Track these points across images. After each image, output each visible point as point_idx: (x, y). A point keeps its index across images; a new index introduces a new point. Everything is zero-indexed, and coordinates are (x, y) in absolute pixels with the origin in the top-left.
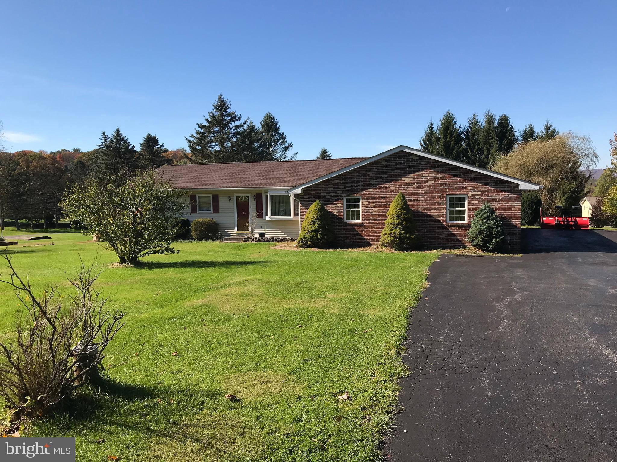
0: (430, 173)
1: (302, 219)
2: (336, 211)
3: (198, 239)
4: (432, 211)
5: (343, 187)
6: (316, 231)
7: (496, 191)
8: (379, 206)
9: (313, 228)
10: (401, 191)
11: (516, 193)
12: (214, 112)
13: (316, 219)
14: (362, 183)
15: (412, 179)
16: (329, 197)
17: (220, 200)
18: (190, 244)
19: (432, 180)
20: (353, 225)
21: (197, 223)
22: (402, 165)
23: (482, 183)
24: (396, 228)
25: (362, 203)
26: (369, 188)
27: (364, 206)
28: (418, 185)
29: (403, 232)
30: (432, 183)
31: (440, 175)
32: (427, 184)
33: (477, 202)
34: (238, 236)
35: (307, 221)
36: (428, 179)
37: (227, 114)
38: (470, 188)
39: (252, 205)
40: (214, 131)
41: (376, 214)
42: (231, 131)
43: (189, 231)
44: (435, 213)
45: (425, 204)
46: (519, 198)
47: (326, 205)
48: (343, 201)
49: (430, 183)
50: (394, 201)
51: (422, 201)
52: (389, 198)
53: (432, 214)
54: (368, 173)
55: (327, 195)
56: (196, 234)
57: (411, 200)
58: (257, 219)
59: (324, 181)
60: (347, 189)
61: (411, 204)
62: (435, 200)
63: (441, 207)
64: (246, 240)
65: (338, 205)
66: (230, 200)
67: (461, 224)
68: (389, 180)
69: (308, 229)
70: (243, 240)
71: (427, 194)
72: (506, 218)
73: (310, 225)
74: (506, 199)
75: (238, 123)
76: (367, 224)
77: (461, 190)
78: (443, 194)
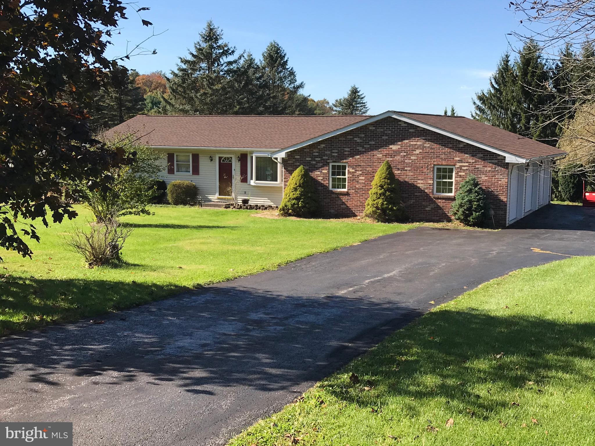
0: (418, 141)
1: (286, 185)
2: (321, 178)
3: (174, 204)
4: (419, 181)
5: (329, 152)
6: (297, 199)
7: (484, 163)
8: (366, 174)
9: (295, 196)
10: (388, 159)
11: (504, 165)
12: (201, 42)
13: (298, 186)
14: (349, 149)
15: (399, 147)
16: (314, 162)
17: (200, 160)
18: (166, 209)
19: (420, 149)
20: (338, 194)
21: (174, 185)
22: (390, 132)
23: (470, 153)
24: (379, 198)
25: (348, 170)
26: (356, 155)
27: (350, 174)
28: (405, 154)
29: (386, 203)
30: (420, 152)
31: (428, 144)
32: (414, 152)
33: (464, 174)
34: (219, 202)
35: (289, 188)
36: (415, 148)
37: (217, 46)
38: (457, 159)
39: (236, 167)
40: (201, 67)
41: (362, 183)
42: (222, 68)
43: (164, 195)
44: (421, 183)
45: (412, 174)
46: (506, 171)
47: (312, 172)
48: (329, 168)
49: (418, 152)
50: (379, 169)
51: (409, 170)
52: (376, 166)
53: (418, 185)
54: (355, 139)
55: (312, 161)
56: (173, 197)
57: (398, 169)
58: (240, 183)
59: (310, 145)
60: (333, 154)
61: (398, 174)
62: (422, 170)
63: (428, 178)
64: (227, 207)
65: (323, 171)
66: (212, 160)
67: (448, 196)
68: (376, 147)
69: (289, 196)
70: (224, 206)
71: (414, 163)
72: (492, 191)
73: (292, 192)
74: (493, 172)
75: (231, 58)
76: (352, 193)
77: (448, 160)
78: (430, 164)
